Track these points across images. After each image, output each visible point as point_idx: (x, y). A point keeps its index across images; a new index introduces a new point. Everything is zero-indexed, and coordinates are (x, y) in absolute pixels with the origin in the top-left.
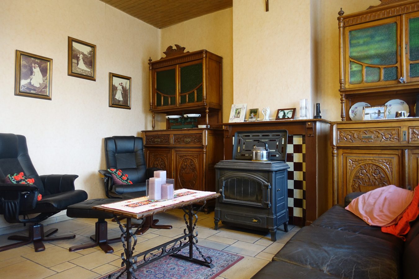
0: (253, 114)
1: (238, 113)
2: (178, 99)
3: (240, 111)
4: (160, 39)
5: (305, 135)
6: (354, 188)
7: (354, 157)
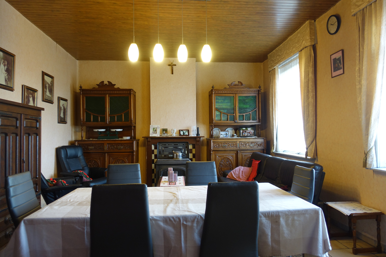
0: (164, 132)
1: (155, 131)
2: (108, 119)
3: (157, 129)
4: (78, 68)
5: (195, 144)
6: (219, 169)
7: (219, 155)
